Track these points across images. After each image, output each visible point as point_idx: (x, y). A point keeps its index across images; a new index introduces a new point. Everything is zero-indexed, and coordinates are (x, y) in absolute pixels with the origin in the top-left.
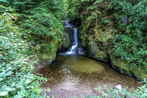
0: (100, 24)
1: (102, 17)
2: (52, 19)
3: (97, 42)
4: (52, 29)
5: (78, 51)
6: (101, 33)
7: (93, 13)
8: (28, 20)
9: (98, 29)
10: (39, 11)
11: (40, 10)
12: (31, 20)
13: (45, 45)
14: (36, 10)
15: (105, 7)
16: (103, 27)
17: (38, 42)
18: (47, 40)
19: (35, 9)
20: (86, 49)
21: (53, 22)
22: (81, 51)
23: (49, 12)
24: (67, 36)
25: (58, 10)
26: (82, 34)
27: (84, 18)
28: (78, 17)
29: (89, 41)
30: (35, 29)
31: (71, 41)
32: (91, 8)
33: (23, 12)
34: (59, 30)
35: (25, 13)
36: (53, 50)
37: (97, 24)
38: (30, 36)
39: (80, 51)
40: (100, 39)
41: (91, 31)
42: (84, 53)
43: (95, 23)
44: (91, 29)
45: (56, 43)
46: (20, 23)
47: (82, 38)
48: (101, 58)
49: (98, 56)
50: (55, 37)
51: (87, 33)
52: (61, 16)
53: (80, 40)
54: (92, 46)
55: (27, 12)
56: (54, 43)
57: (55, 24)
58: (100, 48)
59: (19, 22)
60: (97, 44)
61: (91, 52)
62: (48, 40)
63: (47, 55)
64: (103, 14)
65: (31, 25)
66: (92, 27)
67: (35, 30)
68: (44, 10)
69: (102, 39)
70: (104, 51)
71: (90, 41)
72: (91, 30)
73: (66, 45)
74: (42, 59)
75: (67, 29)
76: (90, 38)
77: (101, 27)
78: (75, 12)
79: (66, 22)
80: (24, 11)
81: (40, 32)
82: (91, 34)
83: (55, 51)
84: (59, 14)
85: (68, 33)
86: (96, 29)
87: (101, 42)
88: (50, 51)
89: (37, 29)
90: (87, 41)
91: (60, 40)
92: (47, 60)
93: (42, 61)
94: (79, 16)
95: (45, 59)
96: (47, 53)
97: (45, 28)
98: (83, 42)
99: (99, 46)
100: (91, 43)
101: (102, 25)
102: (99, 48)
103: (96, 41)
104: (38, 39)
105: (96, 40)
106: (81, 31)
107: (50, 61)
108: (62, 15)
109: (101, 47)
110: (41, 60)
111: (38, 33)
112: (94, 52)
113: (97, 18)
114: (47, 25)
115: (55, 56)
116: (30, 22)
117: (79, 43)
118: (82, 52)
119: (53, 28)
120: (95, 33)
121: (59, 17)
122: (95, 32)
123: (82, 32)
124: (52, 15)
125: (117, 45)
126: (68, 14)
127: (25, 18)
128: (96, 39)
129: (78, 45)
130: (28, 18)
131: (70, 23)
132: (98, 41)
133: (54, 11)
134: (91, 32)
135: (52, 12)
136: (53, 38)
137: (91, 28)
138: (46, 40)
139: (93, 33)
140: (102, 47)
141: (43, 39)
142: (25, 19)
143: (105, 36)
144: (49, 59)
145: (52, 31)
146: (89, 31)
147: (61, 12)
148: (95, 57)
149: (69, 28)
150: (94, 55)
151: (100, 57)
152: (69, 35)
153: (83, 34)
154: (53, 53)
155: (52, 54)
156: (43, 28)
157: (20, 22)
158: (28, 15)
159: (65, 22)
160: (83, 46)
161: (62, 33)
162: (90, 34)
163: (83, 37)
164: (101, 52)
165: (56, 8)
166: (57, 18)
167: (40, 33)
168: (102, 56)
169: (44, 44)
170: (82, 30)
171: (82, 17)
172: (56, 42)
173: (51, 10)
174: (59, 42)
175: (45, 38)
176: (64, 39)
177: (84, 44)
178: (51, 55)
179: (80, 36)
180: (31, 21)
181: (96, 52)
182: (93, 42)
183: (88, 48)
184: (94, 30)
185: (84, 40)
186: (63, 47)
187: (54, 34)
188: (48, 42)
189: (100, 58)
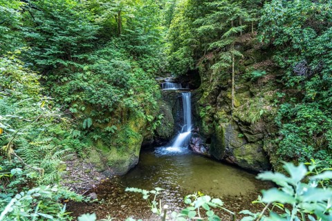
0: (242, 81)
1: (246, 65)
2: (134, 72)
3: (236, 122)
4: (132, 93)
5: (192, 146)
6: (246, 101)
7: (224, 56)
8: (82, 75)
9: (238, 92)
10: (106, 56)
11: (108, 54)
12: (88, 73)
13: (116, 129)
14: (101, 54)
15: (253, 42)
16: (249, 88)
17: (99, 121)
18: (120, 117)
19: (98, 52)
20: (213, 140)
21: (137, 78)
22: (200, 145)
23: (129, 57)
24: (168, 109)
25: (148, 53)
26: (201, 106)
27: (207, 69)
28: (192, 68)
29: (217, 121)
30: (94, 91)
31: (176, 121)
32: (219, 44)
33: (72, 56)
34: (148, 95)
35: (76, 60)
36: (133, 141)
37: (235, 81)
38: (83, 109)
39: (197, 145)
40: (242, 116)
41: (222, 97)
42: (208, 150)
43: (231, 79)
44: (223, 93)
45: (139, 126)
46: (65, 81)
47: (202, 114)
48: (249, 163)
49: (242, 158)
50: (139, 112)
51: (214, 103)
52: (153, 65)
53: (196, 119)
54: (225, 133)
55: (81, 57)
56: (136, 125)
57: (139, 82)
58: (245, 138)
59: (62, 78)
60: (236, 126)
61: (222, 148)
62: (122, 116)
63: (118, 151)
64: (248, 58)
65: (86, 84)
66: (225, 89)
67: (93, 94)
68: (118, 53)
69: (248, 115)
70: (254, 145)
71: (220, 121)
72: (223, 95)
73: (165, 131)
74: (107, 161)
75: (168, 94)
76: (221, 114)
77: (245, 88)
78: (185, 56)
79: (168, 79)
80: (75, 56)
81: (104, 98)
82: (222, 104)
83: (136, 144)
84: (149, 61)
85: (169, 104)
86: (233, 92)
87: (246, 122)
88: (125, 142)
89: (98, 92)
90: (214, 120)
91: (150, 118)
92: (118, 163)
93: (105, 165)
94: (195, 66)
95: (112, 161)
96: (120, 147)
97: (116, 90)
98: (204, 125)
99: (242, 132)
100: (223, 125)
101: (248, 84)
102: (242, 137)
103: (234, 121)
104: (100, 114)
105: (235, 119)
106: (199, 99)
107: (124, 166)
108: (157, 64)
109: (246, 134)
110: (105, 162)
111: (100, 101)
112: (230, 147)
113: (235, 68)
114: (120, 84)
115: (137, 154)
116: (86, 78)
117: (194, 127)
118: (202, 149)
119: (135, 91)
120: (231, 102)
121: (150, 68)
122: (231, 100)
123: (202, 101)
124: (134, 63)
125: (287, 129)
126: (170, 63)
127: (76, 70)
128: (235, 116)
129: (192, 131)
130: (82, 71)
131: (176, 82)
132: (240, 121)
133: (138, 55)
134: (222, 100)
135: (134, 58)
136: (135, 114)
137: (222, 91)
138: (117, 117)
139: (227, 101)
140: (250, 134)
141: (112, 114)
142: (75, 72)
143: (255, 107)
144: (123, 162)
145: (131, 98)
146: (218, 98)
147: (154, 56)
148: (233, 160)
149: (173, 92)
150: (230, 153)
151: (246, 159)
152: (173, 109)
153: (204, 106)
154: (133, 147)
155: (131, 151)
156: (111, 90)
157: (65, 79)
158: (82, 64)
159: (164, 81)
160: (205, 133)
161: (155, 103)
162: (221, 106)
163: (205, 112)
164: (248, 147)
165: (144, 50)
166: (145, 70)
167: (104, 101)
168: (249, 156)
169: (113, 127)
170: (201, 96)
171: (201, 66)
172: (141, 123)
173: (134, 53)
174: (148, 124)
175: (115, 112)
176: (160, 117)
177: (206, 128)
178: (127, 151)
179: (198, 109)
180: (88, 76)
181: (234, 148)
182: (227, 124)
183: (216, 138)
184: (229, 95)
185: (208, 118)
186: (158, 135)
187: (136, 103)
188: (121, 121)
189: (244, 161)
